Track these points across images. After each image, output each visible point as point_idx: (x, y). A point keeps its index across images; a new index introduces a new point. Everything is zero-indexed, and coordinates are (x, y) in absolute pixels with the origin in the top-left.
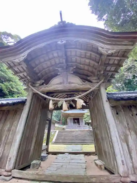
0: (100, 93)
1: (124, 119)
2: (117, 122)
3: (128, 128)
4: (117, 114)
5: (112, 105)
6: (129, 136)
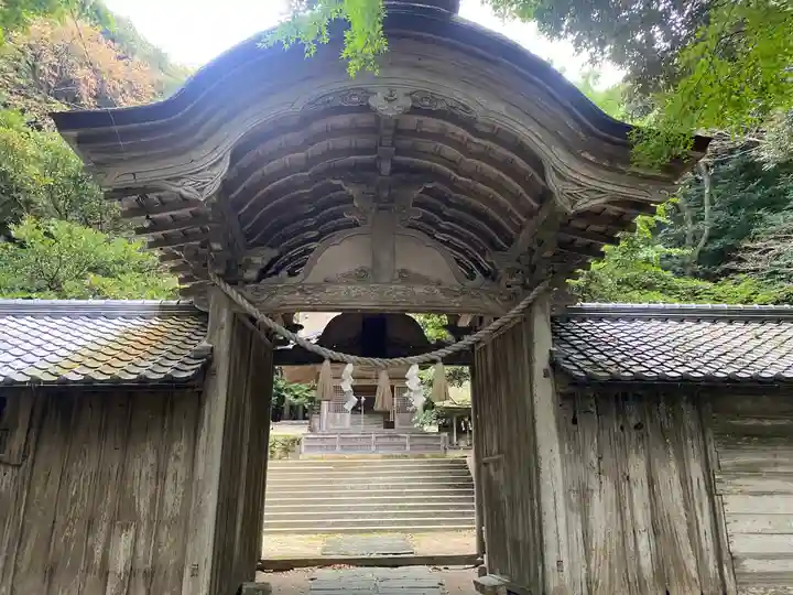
0: (530, 336)
1: (593, 440)
2: (567, 451)
3: (597, 470)
4: (575, 421)
5: (561, 390)
6: (596, 495)
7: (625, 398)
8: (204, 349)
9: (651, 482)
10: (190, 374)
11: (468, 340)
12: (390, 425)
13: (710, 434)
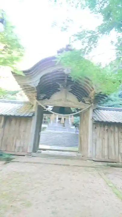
4: (96, 128)
7: (105, 125)
8: (33, 111)
9: (108, 139)
10: (31, 115)
11: (80, 112)
12: (64, 126)
13: (120, 132)
